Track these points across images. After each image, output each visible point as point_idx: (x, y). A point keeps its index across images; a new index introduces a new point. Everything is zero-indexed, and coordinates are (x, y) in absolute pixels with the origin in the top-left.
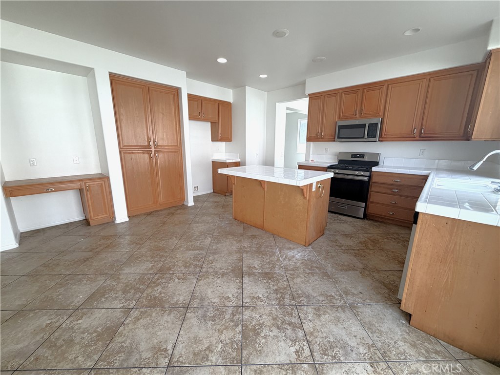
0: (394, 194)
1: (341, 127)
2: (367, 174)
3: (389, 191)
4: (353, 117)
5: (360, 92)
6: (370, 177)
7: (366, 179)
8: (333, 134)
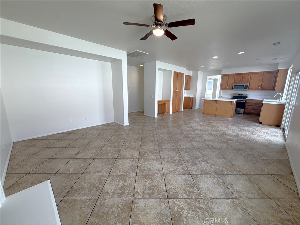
0: (254, 106)
1: (235, 86)
2: (245, 100)
3: (252, 105)
4: (239, 82)
5: (242, 75)
6: (246, 101)
7: (245, 101)
8: (232, 88)
